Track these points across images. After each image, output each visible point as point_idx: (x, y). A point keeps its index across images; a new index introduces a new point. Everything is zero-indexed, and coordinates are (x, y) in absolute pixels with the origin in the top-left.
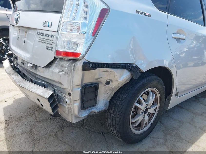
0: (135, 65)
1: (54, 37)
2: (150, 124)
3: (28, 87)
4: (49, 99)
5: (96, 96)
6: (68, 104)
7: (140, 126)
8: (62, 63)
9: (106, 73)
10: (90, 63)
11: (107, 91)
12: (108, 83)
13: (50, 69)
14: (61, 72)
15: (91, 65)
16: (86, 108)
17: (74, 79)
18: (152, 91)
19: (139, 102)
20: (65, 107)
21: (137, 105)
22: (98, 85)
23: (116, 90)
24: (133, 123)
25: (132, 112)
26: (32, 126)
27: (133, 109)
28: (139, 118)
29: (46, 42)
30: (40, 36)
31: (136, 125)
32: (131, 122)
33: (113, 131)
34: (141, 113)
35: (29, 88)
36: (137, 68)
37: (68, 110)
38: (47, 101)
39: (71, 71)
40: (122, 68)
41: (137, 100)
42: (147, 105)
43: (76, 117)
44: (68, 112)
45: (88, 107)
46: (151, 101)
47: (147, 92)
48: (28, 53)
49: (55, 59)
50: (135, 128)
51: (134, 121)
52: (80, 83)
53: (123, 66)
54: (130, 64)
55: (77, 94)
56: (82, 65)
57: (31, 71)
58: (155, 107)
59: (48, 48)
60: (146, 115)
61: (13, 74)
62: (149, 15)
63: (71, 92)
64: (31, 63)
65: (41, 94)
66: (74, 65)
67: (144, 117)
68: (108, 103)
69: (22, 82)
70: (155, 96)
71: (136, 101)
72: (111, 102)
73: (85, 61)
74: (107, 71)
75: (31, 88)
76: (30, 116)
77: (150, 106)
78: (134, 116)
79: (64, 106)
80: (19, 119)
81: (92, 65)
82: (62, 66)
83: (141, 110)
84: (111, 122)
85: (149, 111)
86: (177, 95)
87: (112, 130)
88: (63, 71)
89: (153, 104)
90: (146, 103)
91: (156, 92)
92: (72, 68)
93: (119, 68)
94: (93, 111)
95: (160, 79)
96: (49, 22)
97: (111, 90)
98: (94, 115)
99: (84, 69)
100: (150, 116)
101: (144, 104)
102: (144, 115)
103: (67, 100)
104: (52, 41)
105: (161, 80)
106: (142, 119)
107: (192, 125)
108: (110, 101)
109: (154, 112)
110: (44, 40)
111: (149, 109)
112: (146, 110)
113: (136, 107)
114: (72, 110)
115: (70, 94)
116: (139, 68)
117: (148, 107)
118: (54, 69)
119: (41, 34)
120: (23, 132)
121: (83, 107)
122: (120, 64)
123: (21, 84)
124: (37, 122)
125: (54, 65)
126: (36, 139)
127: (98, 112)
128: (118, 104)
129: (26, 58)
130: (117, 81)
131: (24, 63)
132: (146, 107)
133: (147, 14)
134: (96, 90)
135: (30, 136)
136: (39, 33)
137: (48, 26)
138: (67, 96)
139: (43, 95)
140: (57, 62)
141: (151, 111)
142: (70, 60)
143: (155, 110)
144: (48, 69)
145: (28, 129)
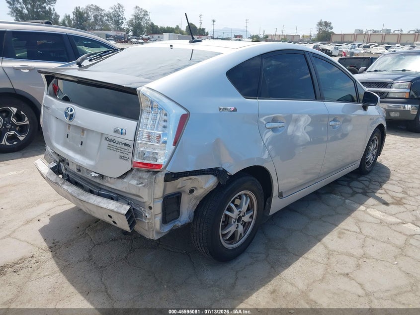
0: (221, 169)
1: (129, 146)
2: (246, 236)
3: (94, 201)
4: (127, 215)
5: (179, 207)
6: (149, 219)
7: (233, 238)
8: (140, 174)
9: (189, 180)
10: (172, 173)
11: (191, 200)
12: (192, 191)
13: (125, 180)
14: (140, 184)
15: (173, 176)
16: (169, 222)
17: (155, 191)
18: (246, 195)
19: (230, 210)
20: (144, 222)
21: (228, 213)
22: (181, 195)
23: (202, 198)
24: (224, 235)
25: (222, 222)
26: (89, 252)
27: (223, 219)
28: (232, 229)
29: (119, 151)
30: (110, 143)
31: (228, 238)
32: (222, 234)
33: (200, 247)
34: (233, 223)
35: (95, 203)
36: (224, 171)
37: (148, 226)
38: (125, 217)
39: (151, 183)
40: (207, 174)
41: (227, 207)
42: (240, 211)
43: (158, 233)
44: (149, 228)
45: (171, 221)
46: (245, 207)
47: (239, 196)
48: (91, 158)
49: (132, 169)
50: (227, 242)
51: (225, 232)
52: (162, 195)
53: (207, 171)
54: (216, 168)
55: (158, 208)
56: (164, 176)
57: (95, 180)
58: (251, 214)
59: (121, 157)
60: (239, 224)
61: (63, 184)
62: (235, 110)
63: (152, 205)
64: (95, 173)
65: (116, 210)
66: (155, 177)
67: (237, 228)
68: (193, 214)
69: (83, 195)
70: (249, 200)
71: (226, 209)
72: (196, 212)
73: (167, 172)
74: (190, 179)
75: (99, 202)
76: (82, 239)
77: (244, 213)
78: (224, 227)
79: (142, 221)
80: (68, 244)
81: (175, 175)
82: (140, 178)
83: (233, 219)
84: (198, 236)
85: (243, 219)
86: (280, 195)
87: (199, 245)
88: (142, 183)
89: (248, 210)
90: (239, 210)
91: (251, 195)
92: (153, 180)
93: (204, 174)
94: (176, 225)
95: (254, 179)
96: (122, 129)
97: (196, 198)
98: (176, 229)
99: (166, 180)
100: (246, 225)
101: (236, 211)
102: (237, 225)
103: (147, 215)
104: (127, 151)
105: (257, 180)
106: (235, 229)
107: (305, 233)
108: (194, 211)
109: (250, 220)
110: (117, 148)
111: (243, 216)
112: (240, 218)
113: (226, 215)
114: (153, 225)
115: (150, 208)
116: (227, 172)
117: (241, 215)
118: (130, 180)
119: (111, 141)
120: (80, 260)
121: (164, 221)
122: (204, 170)
123: (83, 198)
124: (95, 245)
125: (130, 176)
126: (101, 267)
127: (181, 226)
128: (205, 214)
129: (85, 165)
130: (202, 188)
131: (81, 170)
132: (238, 215)
133: (232, 108)
134: (178, 200)
135: (92, 264)
136: (108, 139)
137: (122, 134)
138: (147, 210)
139: (119, 211)
140: (133, 173)
141: (246, 219)
142: (149, 171)
143: (251, 217)
144: (121, 180)
145: (87, 256)
